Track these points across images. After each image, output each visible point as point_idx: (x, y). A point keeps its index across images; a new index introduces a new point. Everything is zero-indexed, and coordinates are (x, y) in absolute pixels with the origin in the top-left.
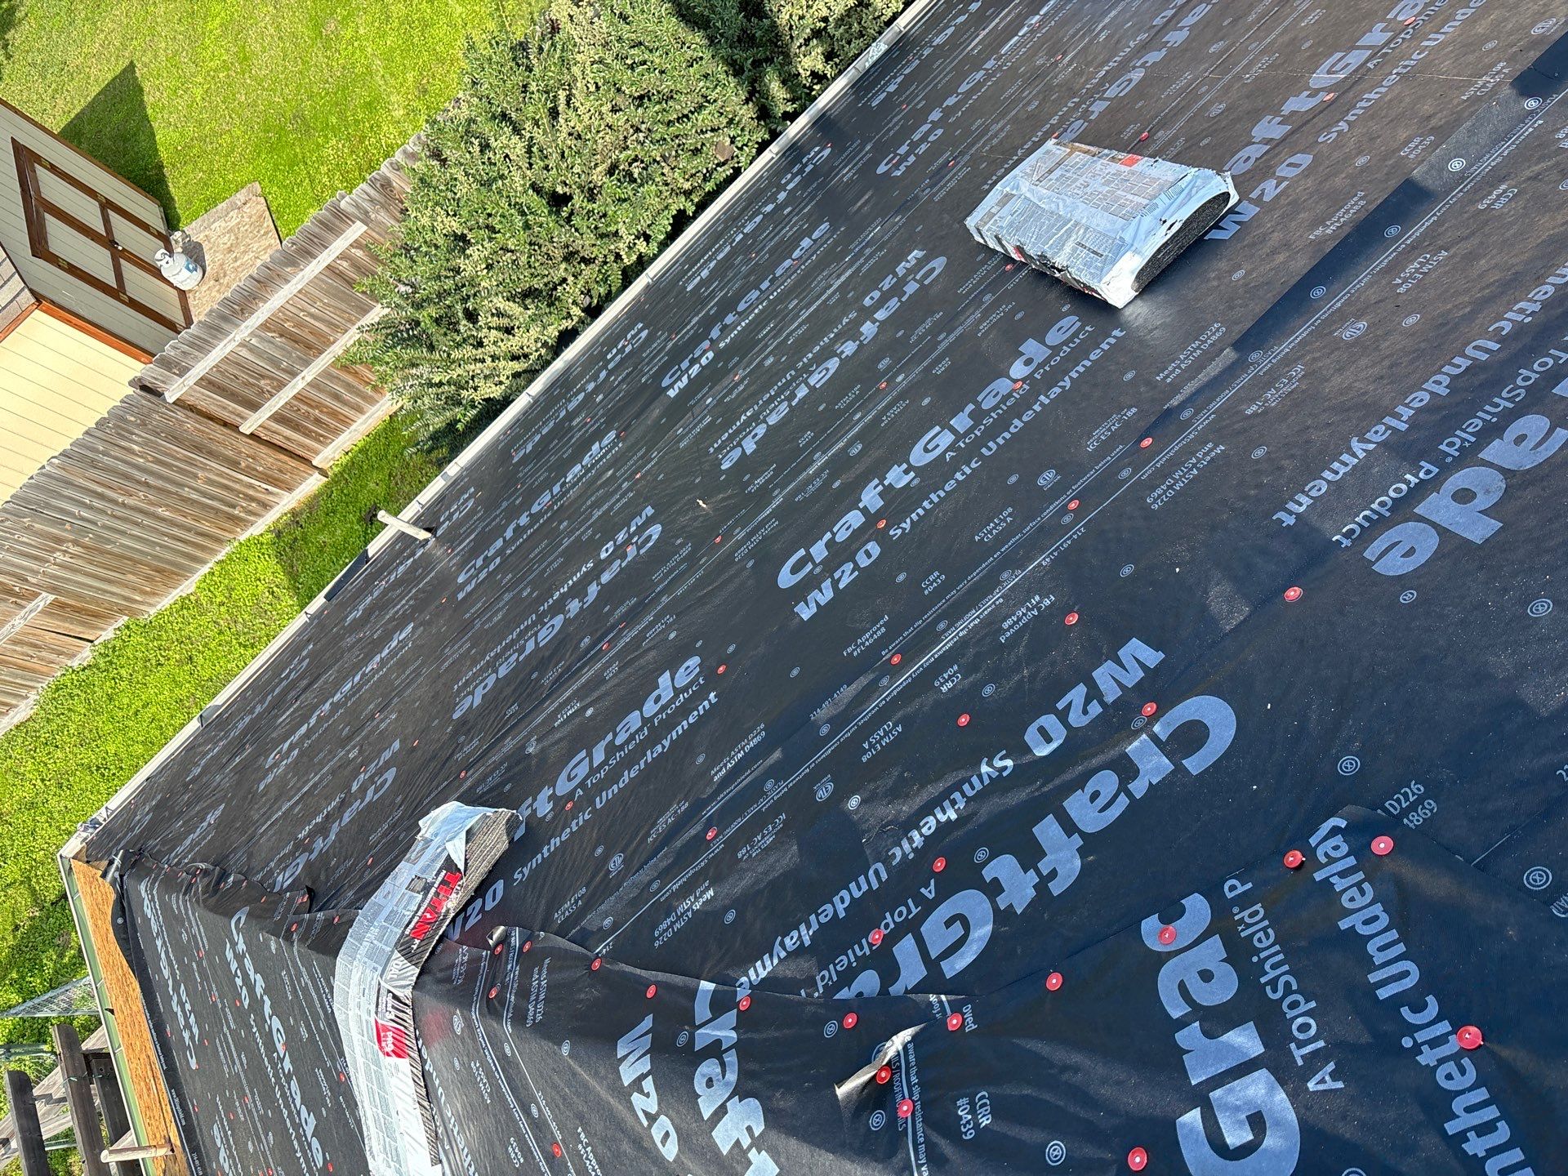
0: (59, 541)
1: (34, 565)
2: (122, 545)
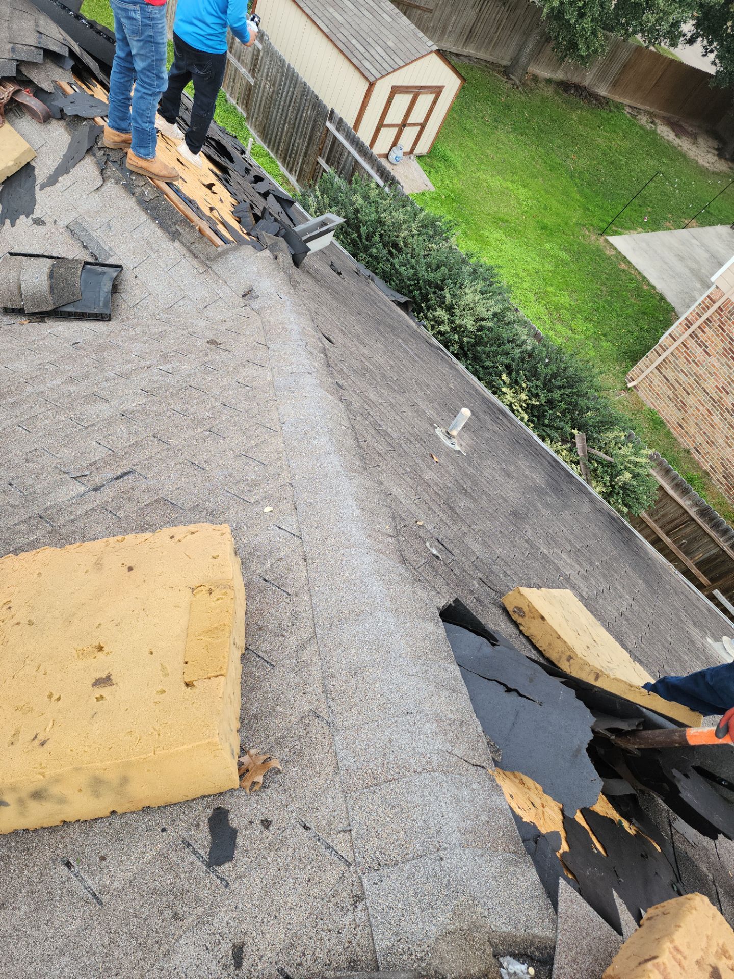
0: (274, 85)
1: (264, 75)
2: (273, 111)
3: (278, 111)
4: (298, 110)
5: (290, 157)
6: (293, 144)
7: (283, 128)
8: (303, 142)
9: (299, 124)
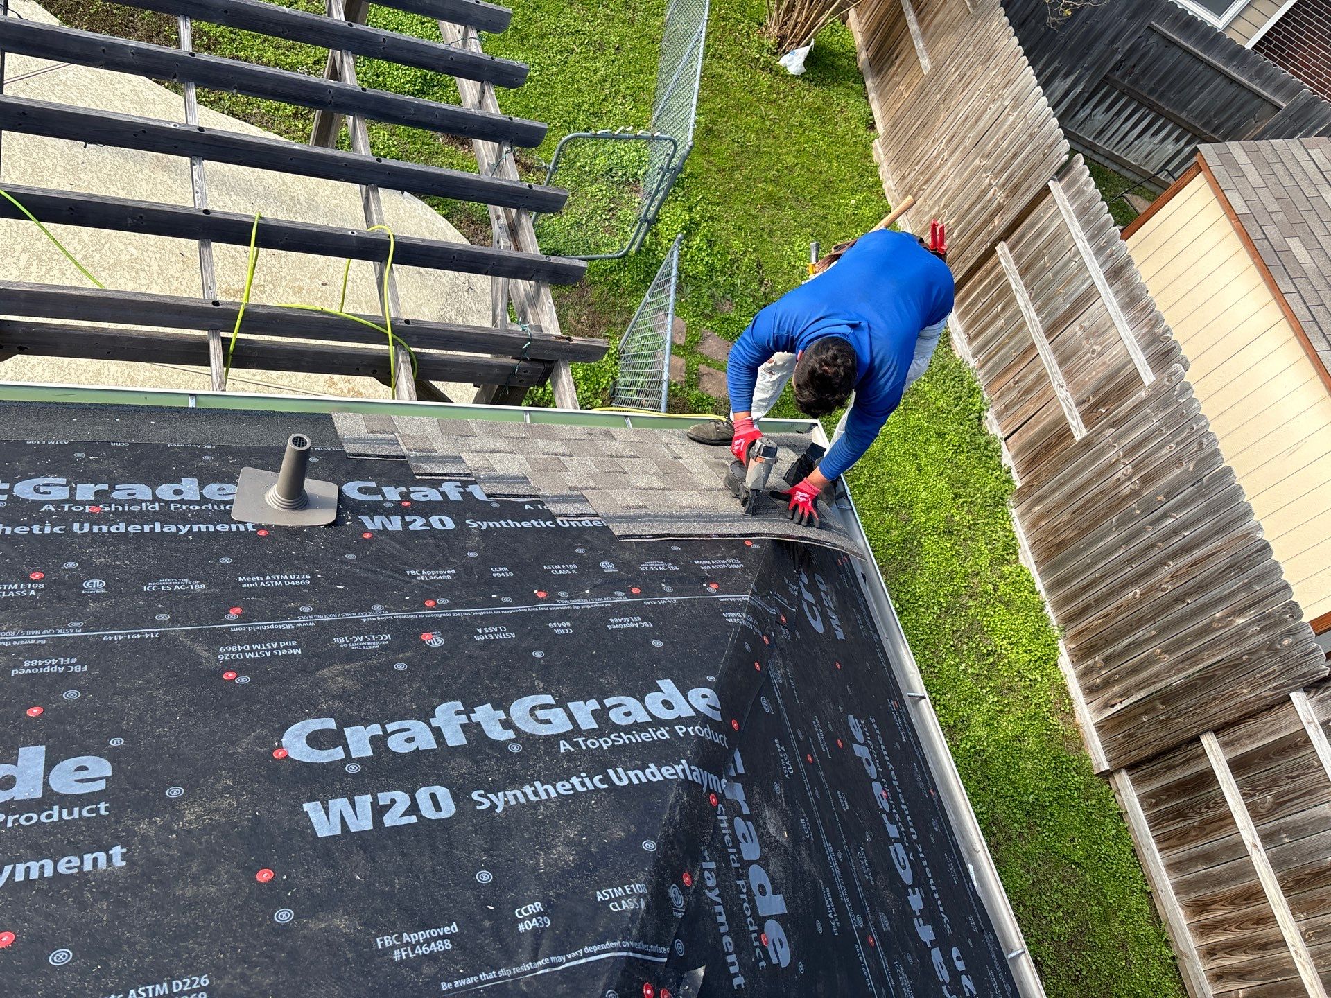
1: (1128, 441)
3: (1127, 541)
4: (1201, 588)
5: (1107, 660)
6: (1137, 645)
7: (1125, 586)
8: (1174, 668)
9: (1184, 619)
